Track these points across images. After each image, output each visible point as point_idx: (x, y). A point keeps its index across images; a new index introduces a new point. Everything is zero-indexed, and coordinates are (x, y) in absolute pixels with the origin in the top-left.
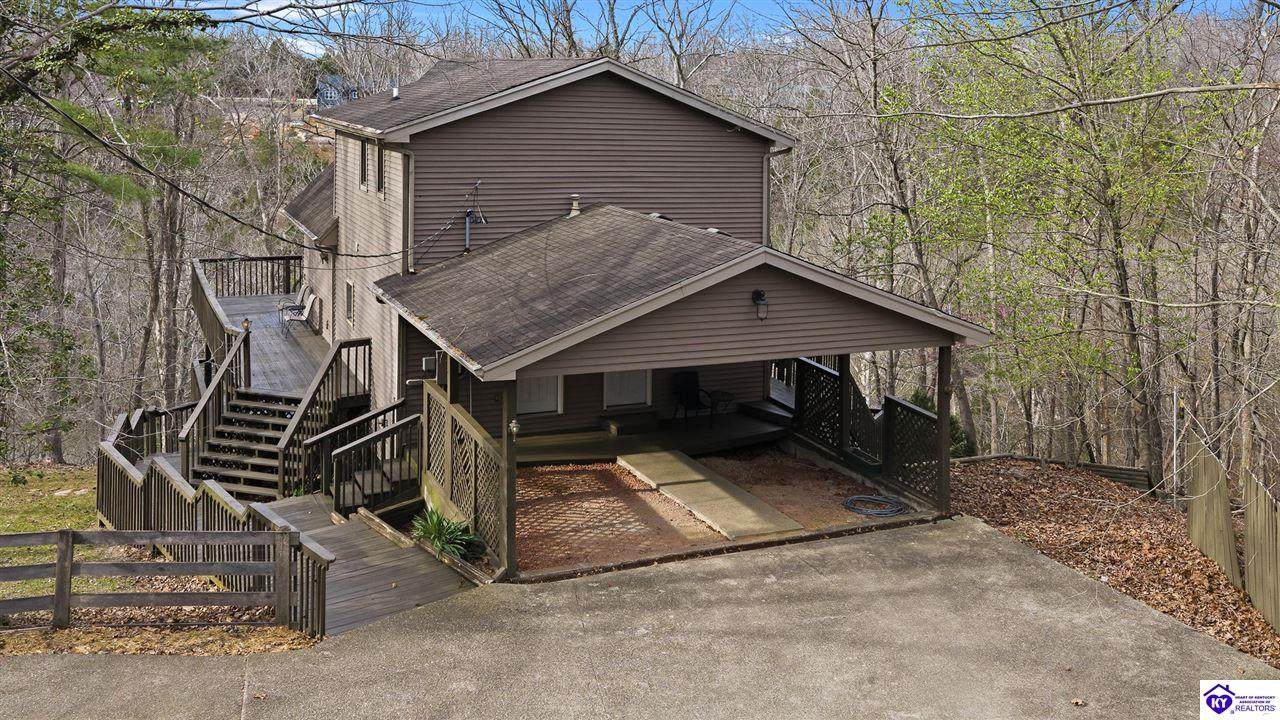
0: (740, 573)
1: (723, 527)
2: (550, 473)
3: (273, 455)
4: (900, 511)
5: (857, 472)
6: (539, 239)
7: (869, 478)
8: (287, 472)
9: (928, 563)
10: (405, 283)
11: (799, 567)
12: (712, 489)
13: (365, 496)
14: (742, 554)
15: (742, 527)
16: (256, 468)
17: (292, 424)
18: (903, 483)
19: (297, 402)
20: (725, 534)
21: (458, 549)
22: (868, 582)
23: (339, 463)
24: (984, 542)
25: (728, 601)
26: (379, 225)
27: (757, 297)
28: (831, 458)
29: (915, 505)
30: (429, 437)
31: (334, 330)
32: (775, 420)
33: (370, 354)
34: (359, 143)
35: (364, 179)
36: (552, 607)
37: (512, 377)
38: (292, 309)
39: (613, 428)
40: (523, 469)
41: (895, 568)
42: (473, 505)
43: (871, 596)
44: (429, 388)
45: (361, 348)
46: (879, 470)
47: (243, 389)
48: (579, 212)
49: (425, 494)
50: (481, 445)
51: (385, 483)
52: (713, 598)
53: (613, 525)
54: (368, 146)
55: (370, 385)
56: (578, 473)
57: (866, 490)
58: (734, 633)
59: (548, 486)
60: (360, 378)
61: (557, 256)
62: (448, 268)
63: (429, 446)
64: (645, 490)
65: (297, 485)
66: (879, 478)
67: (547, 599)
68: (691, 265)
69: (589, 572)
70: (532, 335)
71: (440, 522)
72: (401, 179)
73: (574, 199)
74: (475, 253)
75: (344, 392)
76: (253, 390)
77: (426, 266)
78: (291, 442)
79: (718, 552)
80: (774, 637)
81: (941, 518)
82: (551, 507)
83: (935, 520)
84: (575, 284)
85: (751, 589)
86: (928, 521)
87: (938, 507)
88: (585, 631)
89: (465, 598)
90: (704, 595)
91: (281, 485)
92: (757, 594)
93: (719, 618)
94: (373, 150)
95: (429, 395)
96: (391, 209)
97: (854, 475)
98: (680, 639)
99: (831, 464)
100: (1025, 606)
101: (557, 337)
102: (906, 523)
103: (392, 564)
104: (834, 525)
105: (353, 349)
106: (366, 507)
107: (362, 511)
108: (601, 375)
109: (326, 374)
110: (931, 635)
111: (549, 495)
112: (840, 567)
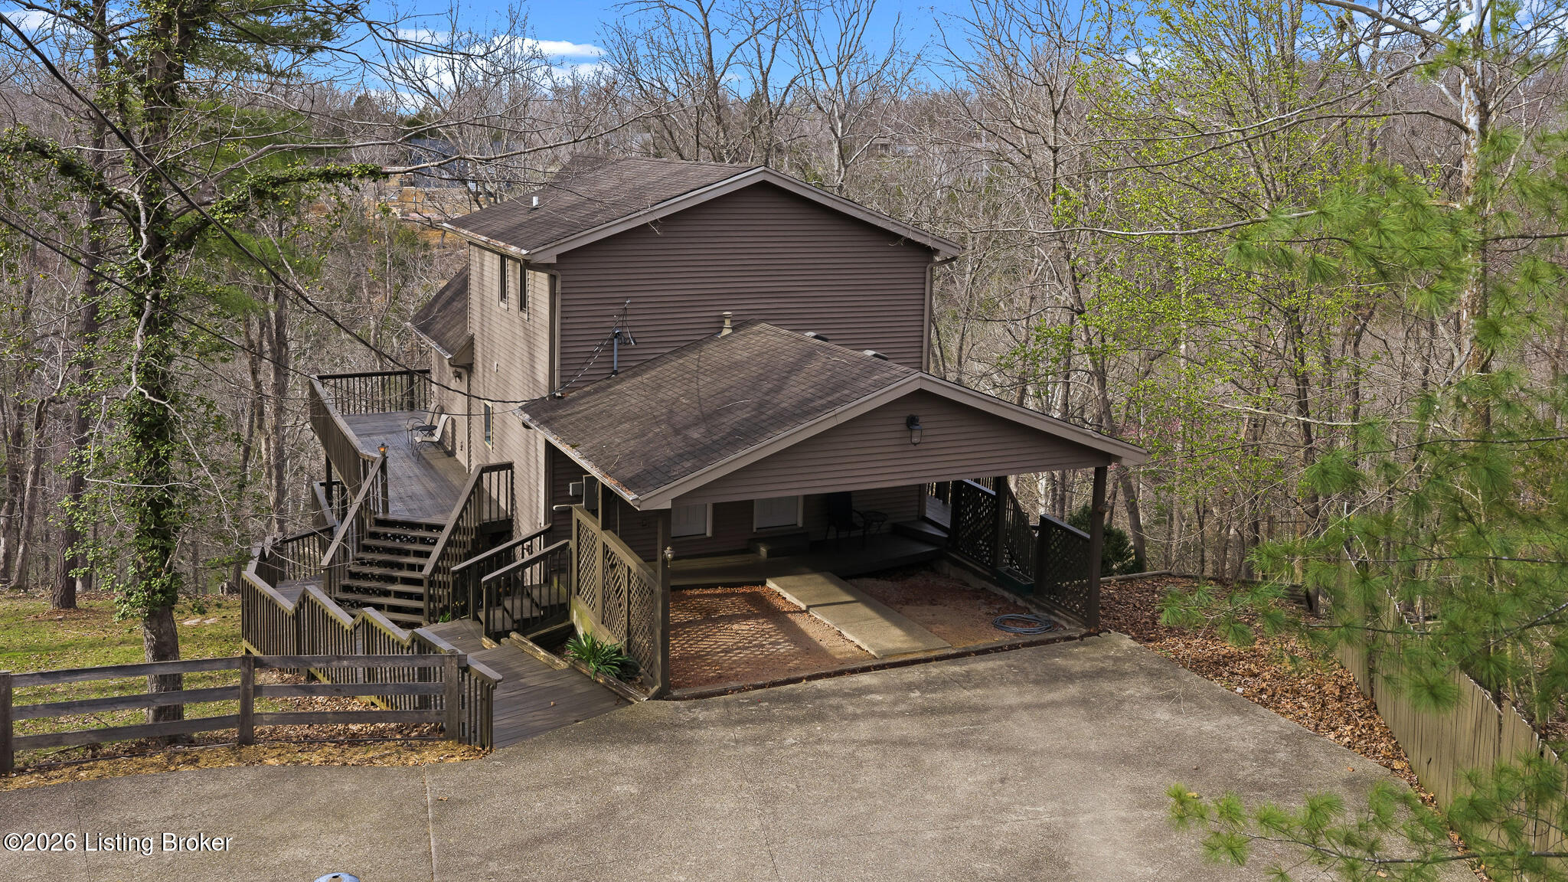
0: (886, 689)
1: (871, 646)
2: (699, 596)
3: (418, 582)
4: (1049, 629)
5: (1009, 591)
6: (691, 360)
7: (1022, 597)
8: (431, 598)
9: (1070, 677)
10: (553, 409)
11: (944, 682)
12: (862, 610)
13: (514, 622)
14: (887, 671)
15: (890, 646)
16: (399, 595)
17: (436, 551)
18: (1054, 601)
19: (440, 528)
20: (873, 653)
21: (613, 670)
22: (1010, 696)
23: (489, 589)
24: (1129, 657)
25: (873, 714)
26: (521, 345)
27: (912, 422)
28: (985, 578)
29: (1064, 624)
30: (579, 562)
31: (469, 452)
32: (929, 539)
33: (512, 478)
34: (497, 258)
35: (503, 294)
36: (705, 721)
37: (668, 505)
38: (423, 429)
39: (763, 550)
40: (674, 592)
41: (1036, 682)
42: (625, 628)
43: (1012, 709)
44: (579, 514)
45: (503, 473)
46: (1030, 589)
47: (381, 516)
48: (730, 331)
49: (575, 618)
50: (634, 569)
51: (534, 608)
52: (859, 711)
53: (763, 646)
54: (509, 262)
55: (512, 510)
56: (727, 596)
57: (1017, 609)
58: (877, 742)
59: (700, 610)
60: (503, 504)
61: (709, 379)
62: (596, 391)
63: (579, 571)
64: (795, 612)
65: (443, 612)
66: (1031, 597)
67: (701, 714)
68: (846, 392)
69: (740, 690)
70: (687, 464)
71: (594, 644)
72: (547, 301)
73: (725, 317)
74: (622, 375)
75: (486, 516)
76: (391, 517)
77: (572, 390)
78: (436, 569)
79: (865, 670)
80: (915, 744)
81: (1089, 634)
82: (701, 630)
83: (1082, 637)
84: (729, 410)
85: (895, 703)
86: (1075, 638)
87: (1087, 626)
88: (737, 741)
89: (622, 714)
90: (850, 709)
91: (426, 611)
92: (902, 707)
93: (863, 730)
94: (514, 266)
95: (578, 521)
96: (537, 331)
97: (1006, 594)
98: (827, 748)
99: (984, 584)
100: (1158, 715)
101: (713, 466)
102: (1053, 641)
103: (548, 685)
104: (982, 643)
105: (495, 474)
106: (517, 631)
107: (514, 635)
108: (752, 501)
109: (469, 500)
110: (1063, 742)
111: (699, 617)
112: (983, 682)
